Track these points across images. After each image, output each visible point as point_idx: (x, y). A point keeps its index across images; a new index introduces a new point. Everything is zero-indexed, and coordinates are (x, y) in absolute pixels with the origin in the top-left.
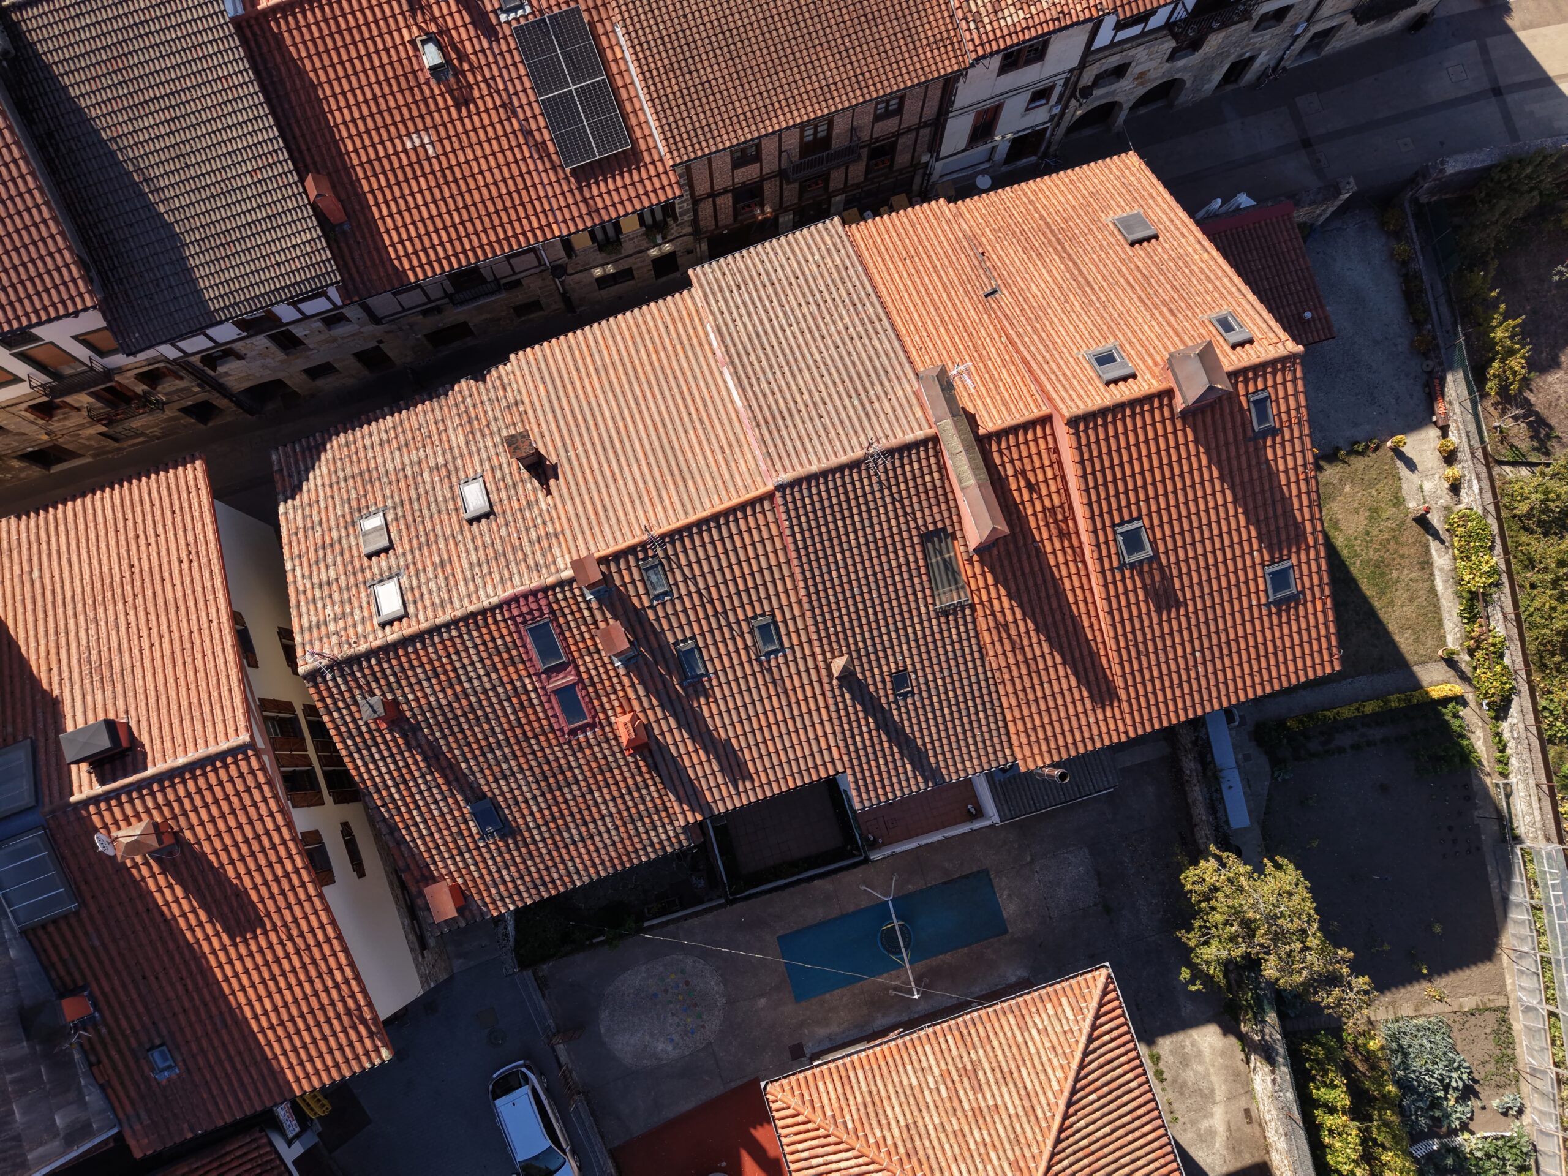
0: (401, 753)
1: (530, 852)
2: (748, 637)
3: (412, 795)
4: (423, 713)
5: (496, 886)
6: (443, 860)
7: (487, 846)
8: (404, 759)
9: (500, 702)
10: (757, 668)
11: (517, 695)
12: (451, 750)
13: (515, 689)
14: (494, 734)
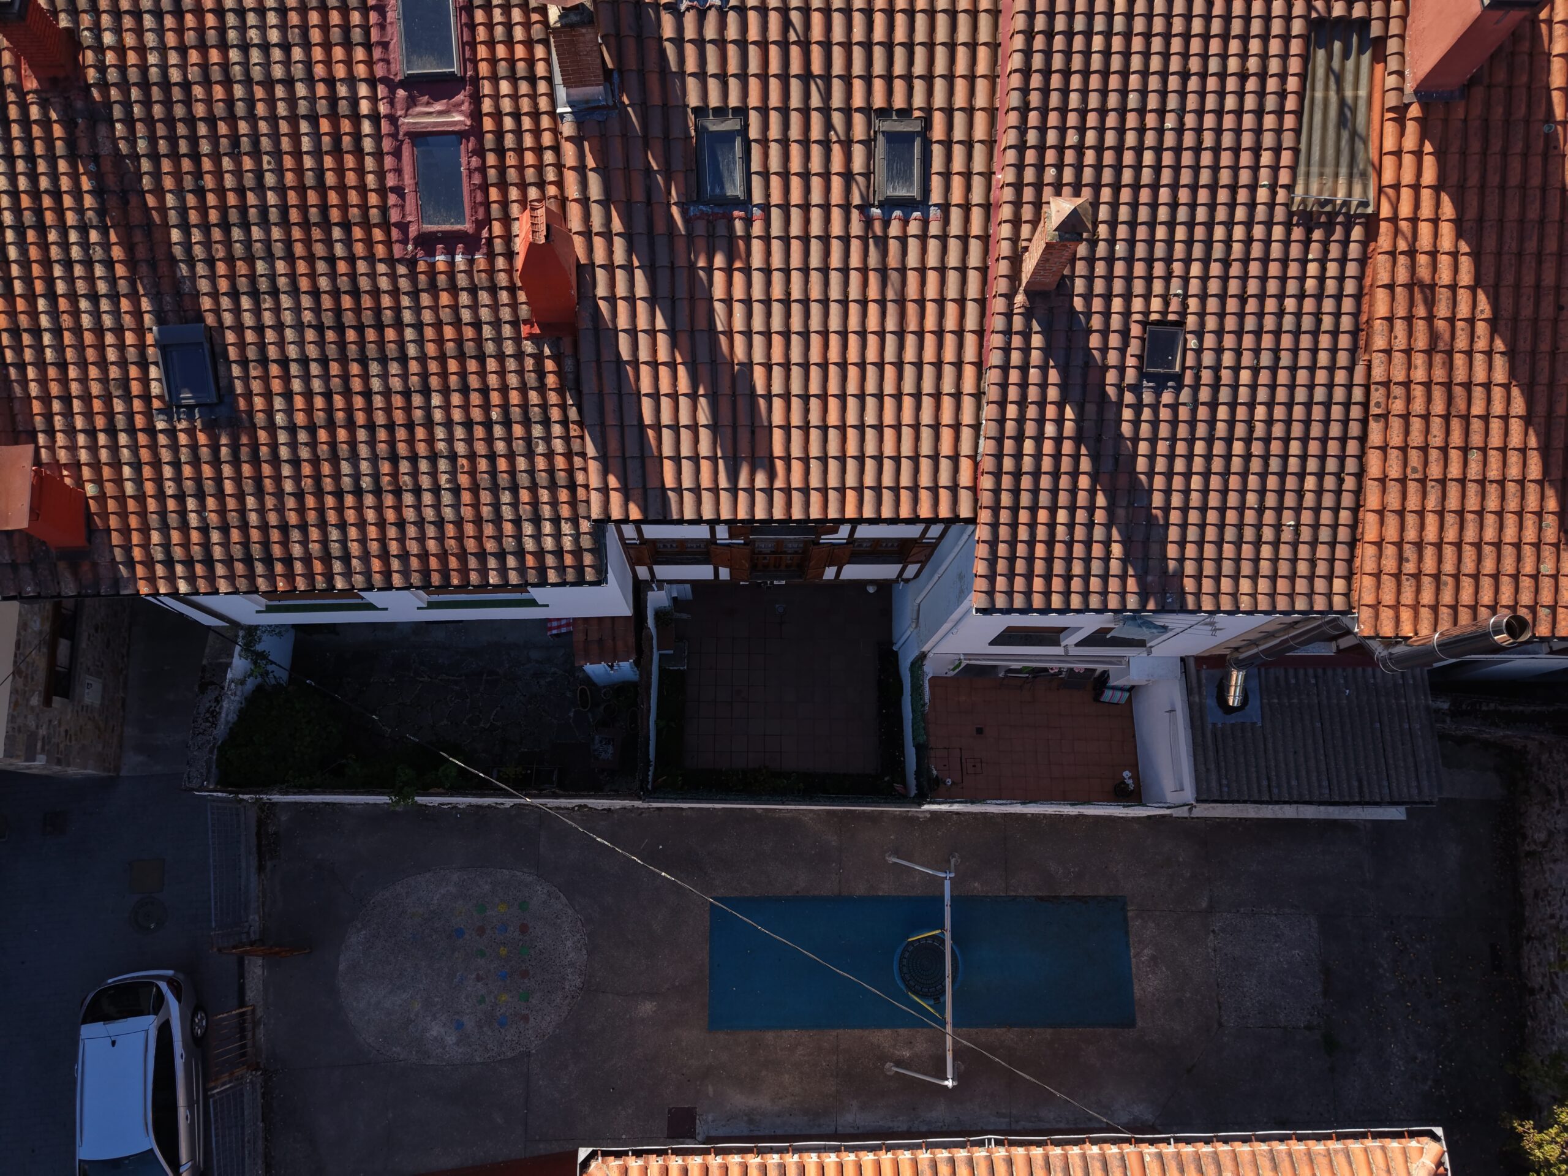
0: (52, 159)
1: (258, 479)
2: (858, 151)
3: (47, 263)
4: (124, 85)
5: (165, 529)
6: (71, 432)
7: (172, 433)
8: (54, 176)
9: (293, 119)
10: (856, 228)
11: (334, 116)
12: (159, 192)
13: (333, 99)
14: (260, 188)
